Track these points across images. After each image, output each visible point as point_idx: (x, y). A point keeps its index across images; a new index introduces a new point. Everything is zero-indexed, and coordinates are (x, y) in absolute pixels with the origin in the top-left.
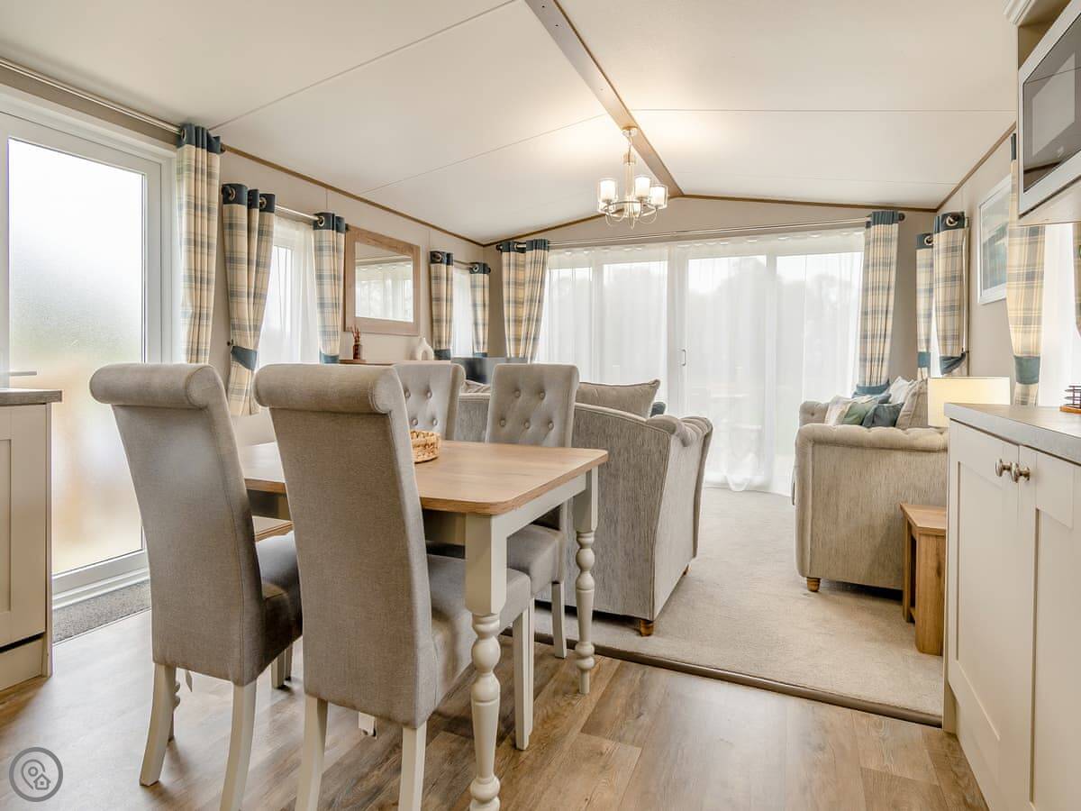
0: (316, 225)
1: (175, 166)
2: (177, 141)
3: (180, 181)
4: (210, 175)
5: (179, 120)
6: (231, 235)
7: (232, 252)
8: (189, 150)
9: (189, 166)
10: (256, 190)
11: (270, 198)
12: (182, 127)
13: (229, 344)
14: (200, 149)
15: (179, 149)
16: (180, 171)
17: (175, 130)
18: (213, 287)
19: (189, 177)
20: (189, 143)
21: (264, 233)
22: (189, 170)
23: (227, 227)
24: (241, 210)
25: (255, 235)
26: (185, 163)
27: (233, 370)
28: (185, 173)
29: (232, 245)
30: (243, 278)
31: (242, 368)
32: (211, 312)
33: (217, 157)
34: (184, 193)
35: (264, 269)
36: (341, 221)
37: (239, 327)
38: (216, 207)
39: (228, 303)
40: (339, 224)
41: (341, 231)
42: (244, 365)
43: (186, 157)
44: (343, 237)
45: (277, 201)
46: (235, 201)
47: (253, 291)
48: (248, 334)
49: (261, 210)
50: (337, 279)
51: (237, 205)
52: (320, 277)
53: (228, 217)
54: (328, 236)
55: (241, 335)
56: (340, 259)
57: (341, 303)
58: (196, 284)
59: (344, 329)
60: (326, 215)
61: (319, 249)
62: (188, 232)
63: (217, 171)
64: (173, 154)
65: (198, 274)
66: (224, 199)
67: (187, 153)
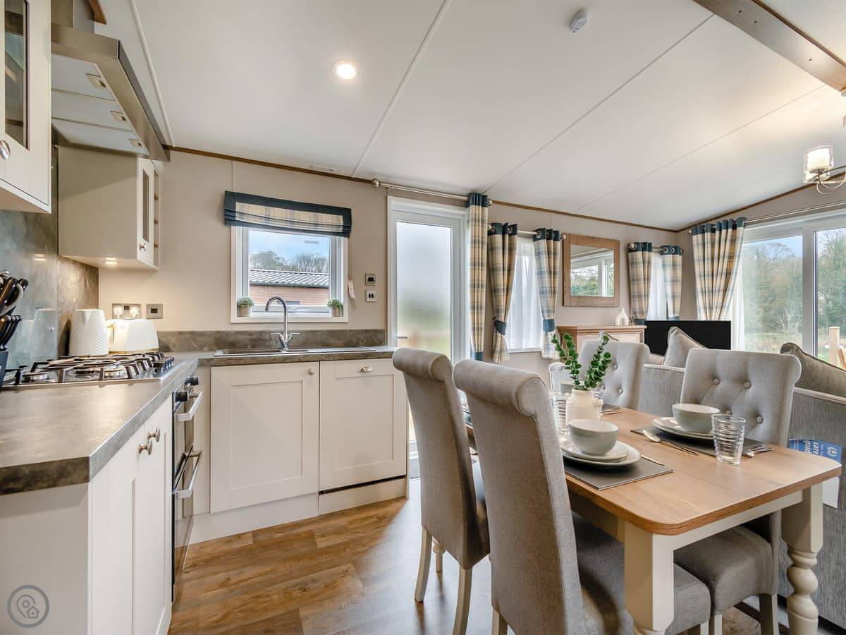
0: (535, 238)
1: (466, 219)
2: (466, 204)
3: (468, 227)
4: (483, 222)
5: (468, 192)
6: (492, 254)
7: (493, 265)
8: (473, 207)
9: (472, 218)
10: (507, 224)
11: (514, 227)
12: (469, 196)
13: (493, 319)
14: (477, 206)
15: (468, 209)
16: (468, 222)
17: (465, 198)
18: (484, 290)
19: (472, 225)
20: (472, 204)
21: (511, 249)
22: (472, 221)
23: (491, 249)
24: (498, 238)
25: (507, 252)
26: (470, 217)
27: (495, 334)
28: (470, 224)
29: (493, 261)
30: (501, 280)
31: (499, 334)
32: (484, 305)
33: (486, 209)
34: (470, 235)
35: (511, 272)
36: (556, 233)
37: (498, 311)
38: (486, 240)
39: (492, 296)
40: (553, 235)
41: (556, 239)
42: (500, 332)
43: (471, 213)
44: (559, 244)
45: (518, 228)
46: (495, 233)
47: (506, 287)
48: (503, 314)
49: (509, 235)
50: (552, 273)
51: (496, 235)
52: (540, 273)
53: (492, 244)
54: (543, 243)
55: (498, 316)
56: (555, 259)
57: (557, 289)
58: (476, 289)
59: (563, 304)
60: (542, 230)
61: (538, 254)
62: (472, 258)
63: (486, 218)
64: (464, 212)
65: (476, 282)
66: (490, 233)
67: (471, 210)
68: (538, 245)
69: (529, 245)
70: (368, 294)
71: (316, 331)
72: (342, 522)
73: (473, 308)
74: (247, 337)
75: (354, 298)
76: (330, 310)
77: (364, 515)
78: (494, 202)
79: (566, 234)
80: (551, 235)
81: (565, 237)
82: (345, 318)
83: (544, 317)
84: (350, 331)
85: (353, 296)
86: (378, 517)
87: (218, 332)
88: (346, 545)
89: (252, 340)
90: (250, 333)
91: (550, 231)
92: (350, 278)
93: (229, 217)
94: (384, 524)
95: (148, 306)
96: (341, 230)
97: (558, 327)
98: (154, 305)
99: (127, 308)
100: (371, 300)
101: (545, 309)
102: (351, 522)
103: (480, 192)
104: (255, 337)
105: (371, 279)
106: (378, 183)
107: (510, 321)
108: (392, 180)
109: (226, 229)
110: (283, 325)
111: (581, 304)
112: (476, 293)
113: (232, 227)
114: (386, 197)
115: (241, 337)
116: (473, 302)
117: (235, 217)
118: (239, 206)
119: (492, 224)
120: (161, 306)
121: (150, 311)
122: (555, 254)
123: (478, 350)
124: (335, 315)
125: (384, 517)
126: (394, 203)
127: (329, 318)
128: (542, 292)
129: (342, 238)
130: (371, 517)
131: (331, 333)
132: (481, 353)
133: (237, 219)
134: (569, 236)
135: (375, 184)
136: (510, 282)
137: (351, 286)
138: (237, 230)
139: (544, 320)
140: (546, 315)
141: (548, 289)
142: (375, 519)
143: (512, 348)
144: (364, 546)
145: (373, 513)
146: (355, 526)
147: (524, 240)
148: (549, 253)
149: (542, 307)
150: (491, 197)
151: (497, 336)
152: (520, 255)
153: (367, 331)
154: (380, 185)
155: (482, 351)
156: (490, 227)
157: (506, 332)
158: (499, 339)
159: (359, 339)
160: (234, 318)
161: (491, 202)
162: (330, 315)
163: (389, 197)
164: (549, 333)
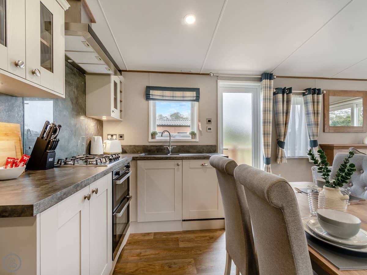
0: (304, 94)
2: (260, 80)
3: (261, 92)
4: (270, 88)
5: (262, 73)
6: (276, 105)
7: (276, 111)
8: (264, 81)
9: (264, 87)
10: (285, 88)
11: (290, 90)
12: (262, 75)
13: (277, 140)
14: (267, 80)
15: (262, 82)
17: (260, 77)
18: (271, 124)
19: (264, 90)
20: (264, 79)
21: (288, 102)
22: (264, 88)
23: (275, 102)
24: (280, 96)
25: (285, 103)
26: (263, 86)
27: (278, 148)
28: (262, 90)
29: (276, 109)
30: (281, 119)
31: (280, 149)
32: (271, 132)
33: (272, 81)
34: (262, 95)
35: (288, 114)
36: (319, 90)
37: (280, 136)
38: (272, 98)
39: (276, 128)
40: (317, 91)
41: (318, 94)
42: (281, 147)
43: (263, 84)
44: (321, 97)
45: (292, 89)
46: (278, 93)
47: (284, 123)
48: (283, 137)
49: (287, 94)
50: (316, 113)
51: (279, 94)
52: (308, 114)
53: (276, 99)
54: (310, 97)
55: (280, 139)
56: (318, 105)
57: (319, 123)
58: (266, 124)
59: (324, 131)
60: (309, 90)
61: (306, 103)
62: (263, 108)
63: (272, 86)
64: (260, 84)
65: (266, 121)
66: (275, 94)
67: (263, 83)
68: (306, 98)
69: (300, 99)
70: (208, 128)
71: (184, 146)
72: (192, 236)
73: (264, 134)
74: (155, 148)
75: (201, 130)
76: (190, 136)
77: (203, 235)
78: (277, 77)
79: (326, 90)
80: (315, 92)
81: (325, 92)
82: (197, 139)
83: (310, 138)
84: (199, 145)
85: (201, 129)
86: (209, 237)
87: (144, 146)
88: (192, 248)
89: (157, 149)
90: (156, 146)
91: (314, 89)
92: (199, 121)
93: (148, 97)
94: (212, 241)
95: (119, 135)
96: (195, 98)
97: (320, 145)
98: (121, 135)
99: (112, 136)
100: (209, 131)
101: (311, 134)
102: (196, 237)
103: (269, 72)
104: (158, 148)
105: (209, 121)
106: (212, 74)
107: (288, 141)
108: (220, 72)
109: (147, 102)
110: (169, 143)
111: (336, 131)
112: (266, 126)
113: (149, 101)
114: (217, 81)
115: (153, 148)
116: (264, 131)
117: (150, 97)
118: (151, 92)
119: (276, 89)
120: (123, 135)
121: (120, 137)
122: (318, 102)
123: (267, 156)
124: (192, 138)
125: (212, 238)
126: (221, 83)
127: (190, 140)
128: (309, 125)
129: (196, 102)
130: (206, 236)
131: (190, 146)
132: (269, 158)
133: (151, 97)
134: (328, 91)
135: (211, 75)
136: (287, 120)
137: (200, 124)
138: (151, 102)
139: (311, 141)
140: (311, 137)
141: (313, 123)
142: (208, 238)
143: (289, 156)
144: (201, 251)
145: (207, 234)
146: (198, 239)
147: (297, 96)
148: (313, 102)
149: (309, 133)
150: (275, 74)
151: (279, 149)
152: (294, 104)
153: (207, 146)
154: (213, 75)
155: (270, 157)
156: (275, 91)
157: (285, 147)
158: (280, 151)
159: (203, 150)
160: (150, 140)
161: (275, 77)
162: (190, 138)
163: (218, 81)
164: (313, 148)
